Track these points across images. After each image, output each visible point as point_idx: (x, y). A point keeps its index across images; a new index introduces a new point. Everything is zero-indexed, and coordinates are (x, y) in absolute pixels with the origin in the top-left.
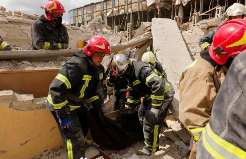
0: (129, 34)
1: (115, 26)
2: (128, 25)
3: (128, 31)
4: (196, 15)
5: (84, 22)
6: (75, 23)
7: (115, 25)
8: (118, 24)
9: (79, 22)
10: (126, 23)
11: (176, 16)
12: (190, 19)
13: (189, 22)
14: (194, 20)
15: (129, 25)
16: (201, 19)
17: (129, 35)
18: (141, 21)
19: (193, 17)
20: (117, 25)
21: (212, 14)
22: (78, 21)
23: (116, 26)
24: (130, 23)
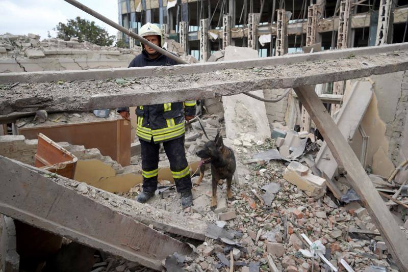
0: (225, 34)
1: (201, 20)
2: (225, 19)
3: (226, 29)
4: (347, 4)
5: (146, 10)
6: (129, 12)
7: (202, 18)
8: (207, 17)
9: (137, 11)
10: (221, 15)
11: (312, 5)
12: (336, 11)
13: (334, 17)
14: (343, 13)
15: (227, 19)
16: (356, 11)
17: (227, 37)
18: (248, 12)
19: (341, 7)
20: (205, 18)
21: (374, 4)
22: (135, 10)
23: (203, 20)
24: (229, 16)
